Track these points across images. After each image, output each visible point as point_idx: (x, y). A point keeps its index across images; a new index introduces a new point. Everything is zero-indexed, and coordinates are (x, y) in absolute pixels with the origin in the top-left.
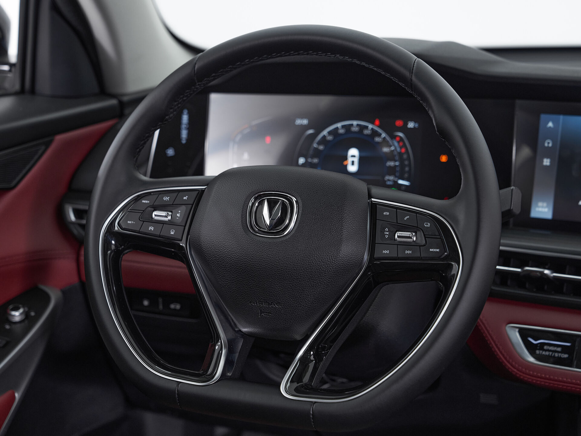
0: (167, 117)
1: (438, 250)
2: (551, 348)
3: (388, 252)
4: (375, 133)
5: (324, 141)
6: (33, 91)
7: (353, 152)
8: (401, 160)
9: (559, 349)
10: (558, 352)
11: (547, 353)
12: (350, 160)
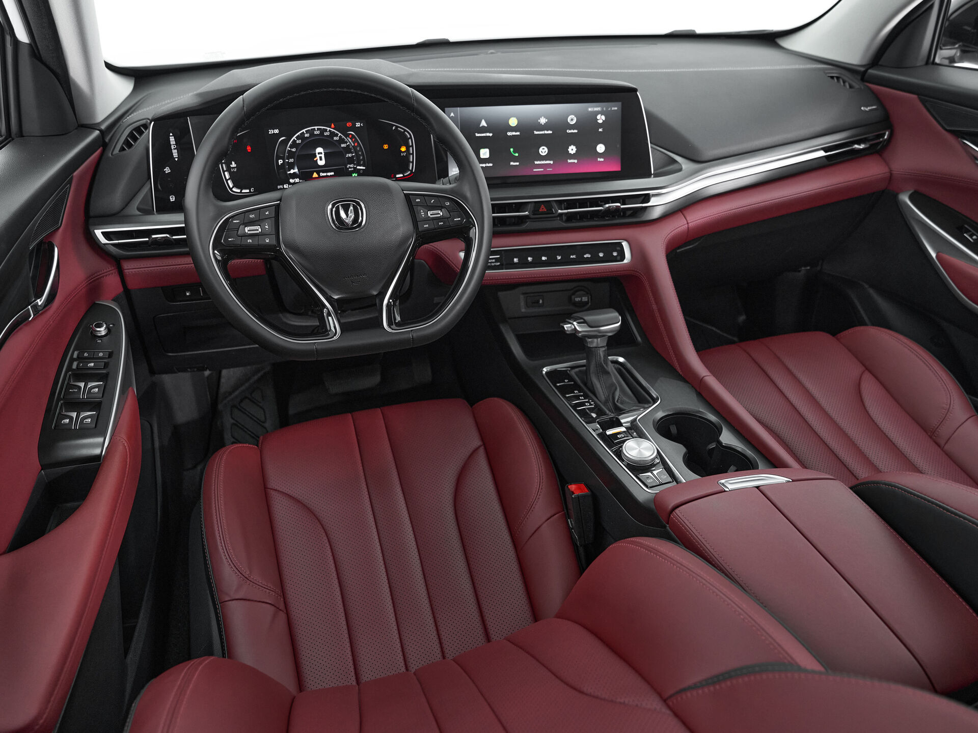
1: (459, 219)
3: (427, 226)
4: (333, 134)
5: (294, 144)
7: (319, 150)
8: (356, 152)
9: (494, 261)
10: (493, 262)
12: (318, 156)
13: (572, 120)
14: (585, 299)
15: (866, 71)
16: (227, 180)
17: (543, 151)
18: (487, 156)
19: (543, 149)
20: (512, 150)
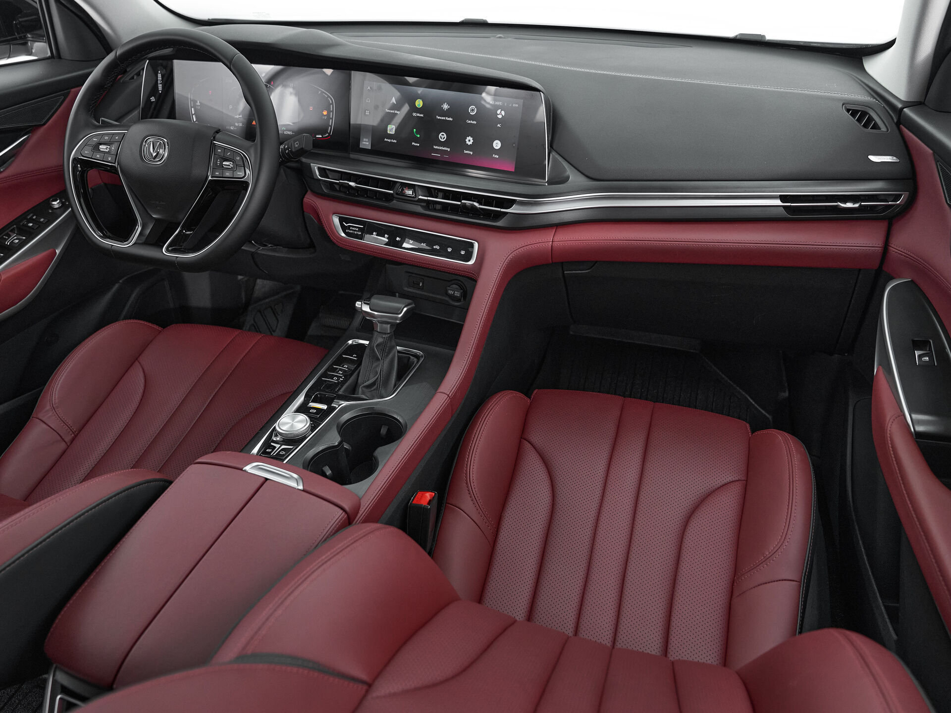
0: (106, 86)
1: (242, 173)
2: (353, 229)
3: (218, 173)
6: (59, 57)
10: (357, 231)
11: (351, 232)
13: (473, 110)
14: (457, 294)
15: (902, 109)
16: (192, 115)
17: (443, 137)
18: (393, 132)
19: (443, 135)
20: (415, 130)
